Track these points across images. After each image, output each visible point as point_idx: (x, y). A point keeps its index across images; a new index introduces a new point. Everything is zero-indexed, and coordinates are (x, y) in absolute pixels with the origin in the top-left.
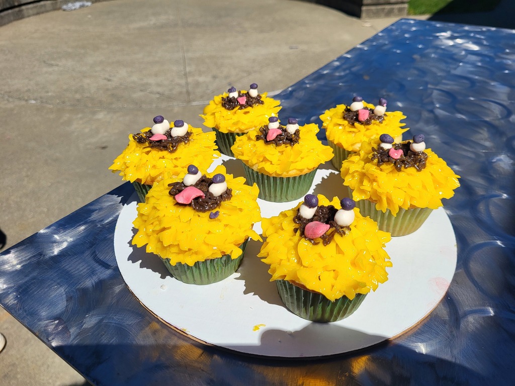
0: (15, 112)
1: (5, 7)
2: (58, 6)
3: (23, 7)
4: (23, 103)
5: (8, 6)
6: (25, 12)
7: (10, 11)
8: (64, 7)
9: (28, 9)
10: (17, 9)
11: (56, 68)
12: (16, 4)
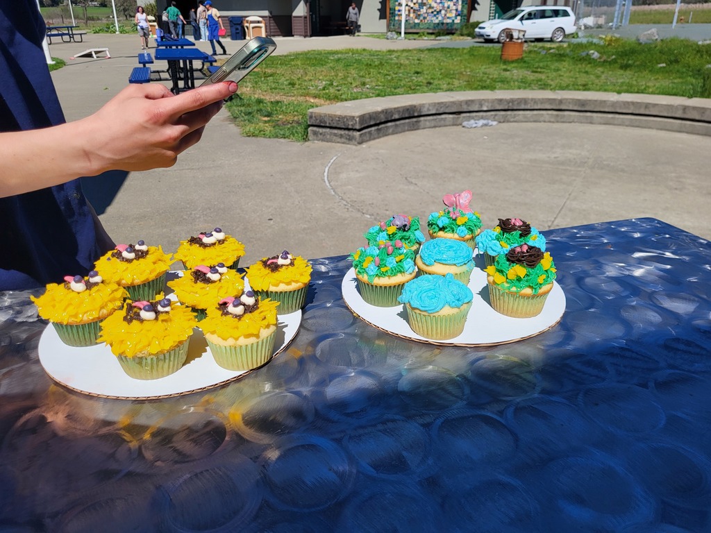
0: (346, 222)
1: (404, 116)
2: (459, 122)
3: (422, 119)
4: (359, 215)
5: (407, 115)
6: (422, 124)
7: (407, 121)
8: (465, 123)
9: (426, 120)
10: (414, 120)
11: (412, 187)
12: (416, 114)
